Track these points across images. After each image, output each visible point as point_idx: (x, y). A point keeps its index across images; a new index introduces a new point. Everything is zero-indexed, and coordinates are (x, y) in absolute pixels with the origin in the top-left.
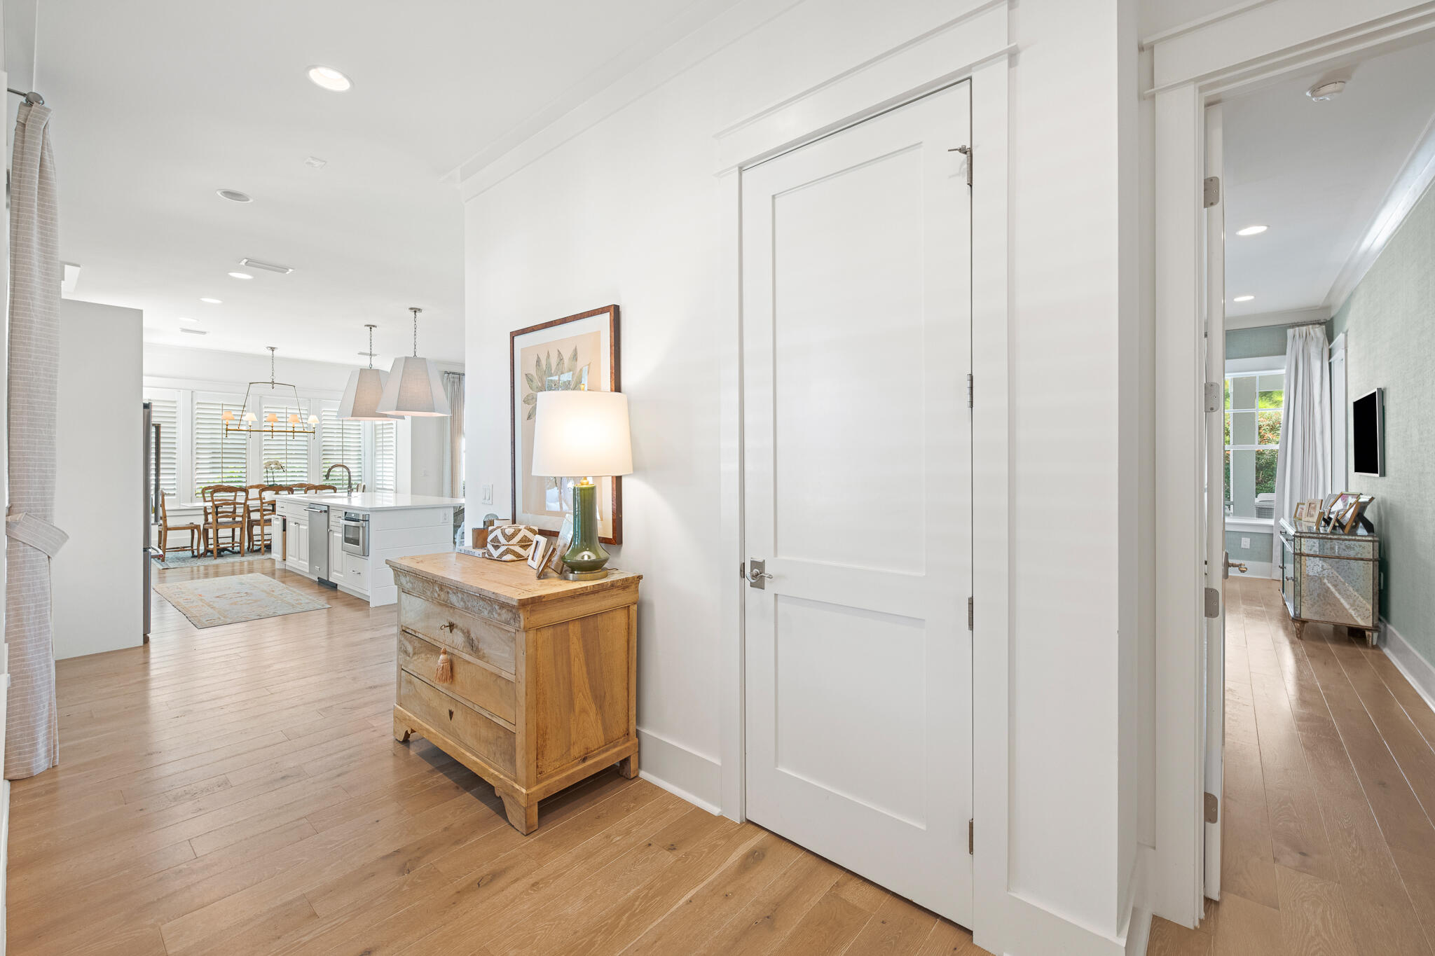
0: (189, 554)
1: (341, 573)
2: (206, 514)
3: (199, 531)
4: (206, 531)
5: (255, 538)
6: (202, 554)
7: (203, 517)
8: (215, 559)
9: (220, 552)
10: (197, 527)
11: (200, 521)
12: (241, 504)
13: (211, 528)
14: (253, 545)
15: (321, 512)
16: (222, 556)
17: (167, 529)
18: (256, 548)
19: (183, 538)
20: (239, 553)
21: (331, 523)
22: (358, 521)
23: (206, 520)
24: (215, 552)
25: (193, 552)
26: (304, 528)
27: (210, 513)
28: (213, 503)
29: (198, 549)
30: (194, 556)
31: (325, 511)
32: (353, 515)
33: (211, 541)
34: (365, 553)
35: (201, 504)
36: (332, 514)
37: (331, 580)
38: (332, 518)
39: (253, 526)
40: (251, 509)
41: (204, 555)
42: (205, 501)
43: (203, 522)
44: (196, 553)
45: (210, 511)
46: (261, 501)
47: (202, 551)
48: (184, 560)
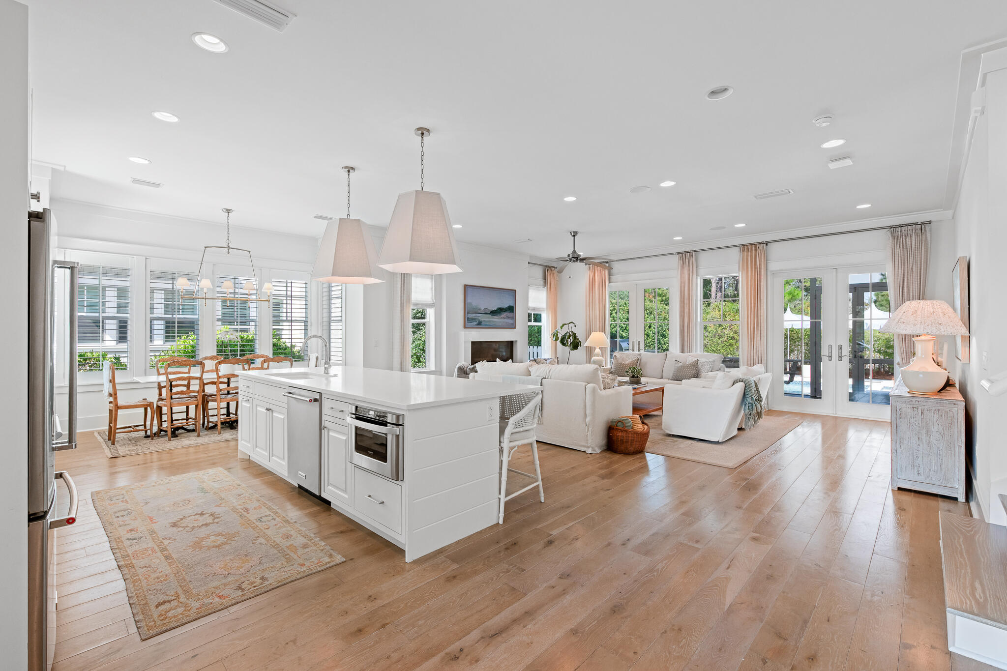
0: (143, 433)
1: (345, 491)
2: (160, 388)
3: (152, 409)
4: (160, 409)
5: (211, 412)
6: (155, 434)
7: (156, 391)
8: (170, 440)
9: (175, 432)
10: (150, 404)
11: (153, 397)
12: (196, 378)
13: (165, 405)
14: (208, 422)
15: (310, 401)
16: (177, 436)
17: (118, 407)
18: (211, 425)
19: (135, 417)
20: (194, 430)
21: (324, 417)
22: (384, 424)
23: (160, 394)
24: (169, 433)
25: (146, 432)
26: (279, 416)
27: (164, 387)
28: (167, 377)
29: (151, 429)
30: (147, 437)
31: (316, 400)
32: (372, 413)
33: (165, 418)
34: (397, 475)
35: (154, 378)
36: (326, 404)
37: (324, 495)
38: (325, 410)
39: (208, 402)
40: (205, 382)
41: (157, 435)
42: (159, 374)
43: (157, 397)
44: (149, 433)
45: (165, 384)
46: (218, 374)
47: (155, 429)
48: (135, 441)
